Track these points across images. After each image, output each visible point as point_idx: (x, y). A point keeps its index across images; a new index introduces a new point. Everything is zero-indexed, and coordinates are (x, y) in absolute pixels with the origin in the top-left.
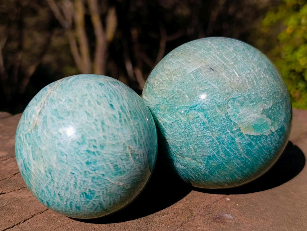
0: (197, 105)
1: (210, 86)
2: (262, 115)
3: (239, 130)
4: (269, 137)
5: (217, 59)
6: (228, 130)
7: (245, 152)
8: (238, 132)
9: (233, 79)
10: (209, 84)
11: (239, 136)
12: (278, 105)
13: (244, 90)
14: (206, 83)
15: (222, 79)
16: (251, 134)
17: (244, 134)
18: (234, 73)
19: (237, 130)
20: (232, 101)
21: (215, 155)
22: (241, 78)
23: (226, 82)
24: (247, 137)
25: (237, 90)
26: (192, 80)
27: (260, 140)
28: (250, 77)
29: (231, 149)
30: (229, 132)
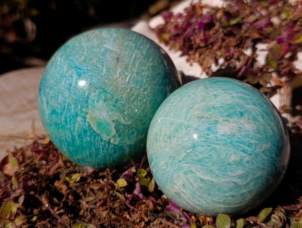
0: (81, 69)
1: (102, 67)
2: (112, 122)
3: (87, 114)
4: (104, 142)
5: (131, 58)
6: (79, 106)
7: (78, 133)
8: (84, 114)
9: (120, 79)
10: (103, 66)
11: (83, 117)
12: (134, 130)
13: (119, 93)
14: (102, 62)
15: (115, 71)
16: (92, 125)
17: (87, 120)
18: (127, 76)
19: (85, 112)
20: (102, 90)
21: (59, 113)
22: (127, 85)
23: (114, 75)
24: (87, 124)
25: (113, 89)
26: (99, 52)
27: (95, 137)
28: (134, 92)
29: (70, 120)
30: (79, 108)
